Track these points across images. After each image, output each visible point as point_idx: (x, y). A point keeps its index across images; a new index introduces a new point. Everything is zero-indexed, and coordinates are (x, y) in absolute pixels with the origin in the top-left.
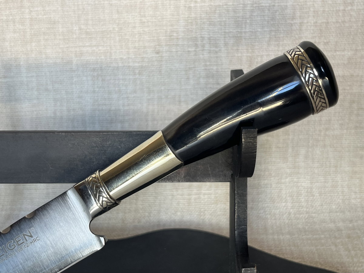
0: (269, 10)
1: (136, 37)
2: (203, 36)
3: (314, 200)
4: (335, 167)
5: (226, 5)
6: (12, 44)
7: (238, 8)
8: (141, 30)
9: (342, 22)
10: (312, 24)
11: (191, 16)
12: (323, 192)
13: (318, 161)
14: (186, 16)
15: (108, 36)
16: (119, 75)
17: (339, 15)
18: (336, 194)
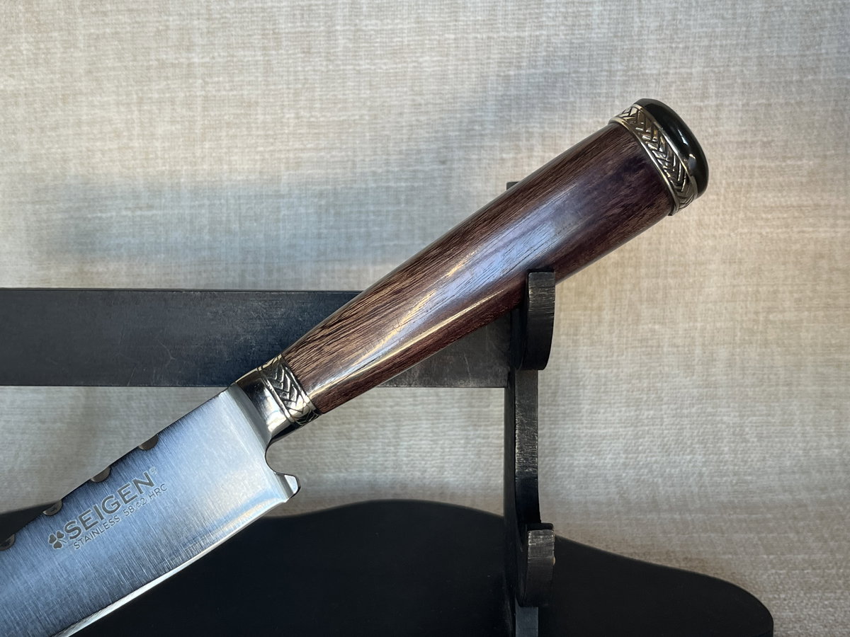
0: (657, 81)
1: (404, 132)
2: (530, 130)
3: (749, 449)
4: (788, 385)
5: (576, 72)
6: (167, 144)
7: (598, 79)
8: (414, 119)
9: (797, 103)
10: (740, 107)
11: (508, 93)
12: (764, 435)
13: (754, 374)
14: (500, 93)
15: (351, 130)
16: (368, 203)
17: (791, 91)
18: (791, 439)
